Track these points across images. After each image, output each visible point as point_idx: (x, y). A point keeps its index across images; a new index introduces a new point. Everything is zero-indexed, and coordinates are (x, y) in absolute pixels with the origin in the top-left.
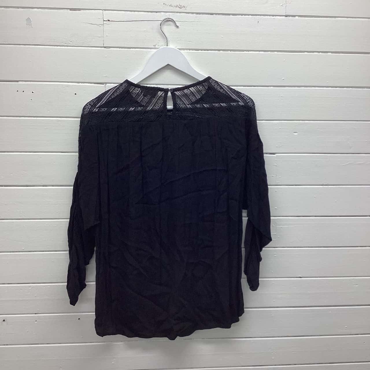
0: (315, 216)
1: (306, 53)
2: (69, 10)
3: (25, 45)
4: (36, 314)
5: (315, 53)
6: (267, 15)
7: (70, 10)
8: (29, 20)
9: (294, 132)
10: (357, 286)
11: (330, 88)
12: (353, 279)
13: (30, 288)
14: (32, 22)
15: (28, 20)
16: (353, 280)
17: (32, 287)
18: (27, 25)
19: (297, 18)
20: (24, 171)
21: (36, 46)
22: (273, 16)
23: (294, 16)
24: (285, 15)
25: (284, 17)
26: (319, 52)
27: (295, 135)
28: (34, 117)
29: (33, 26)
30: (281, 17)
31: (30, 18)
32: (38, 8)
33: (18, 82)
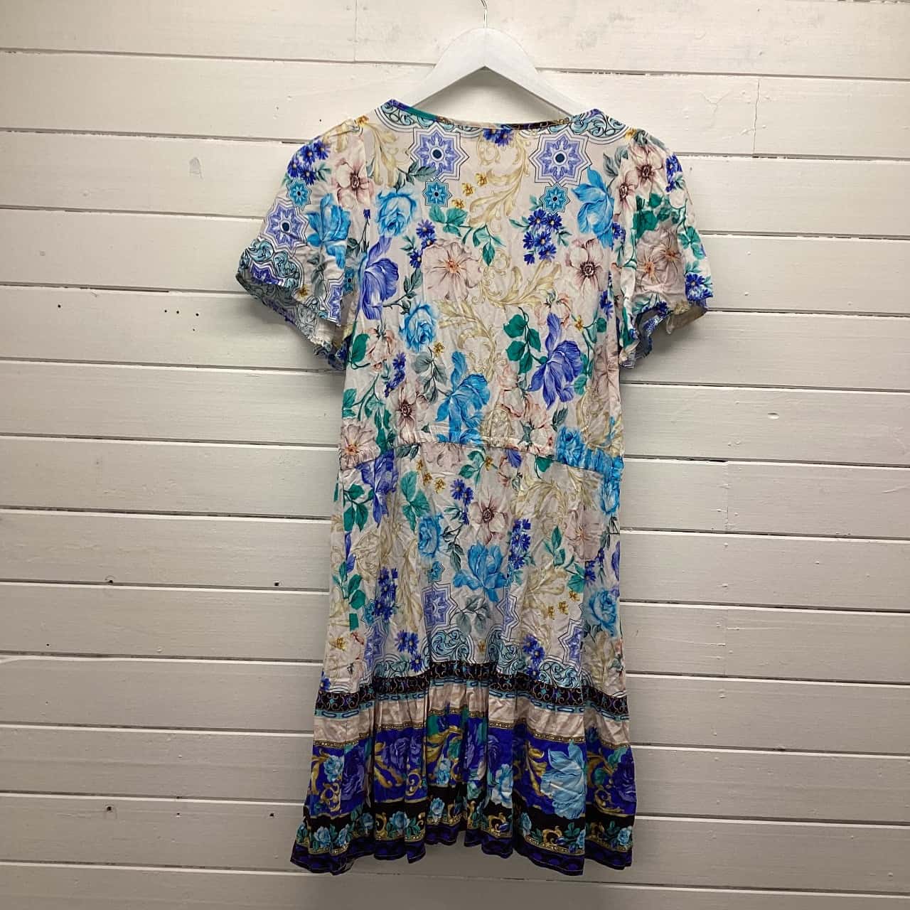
0: (819, 609)
1: (799, 238)
2: (280, 143)
3: (185, 216)
4: (178, 798)
5: (821, 239)
6: (712, 154)
8: (197, 162)
9: (771, 414)
11: (856, 316)
13: (169, 739)
14: (202, 168)
15: (195, 162)
17: (174, 736)
18: (191, 172)
19: (779, 160)
20: (170, 482)
21: (209, 218)
22: (725, 155)
23: (774, 156)
24: (752, 153)
25: (751, 158)
26: (830, 236)
27: (773, 420)
28: (198, 366)
29: (203, 176)
30: (744, 159)
31: (200, 160)
32: (216, 138)
33: (167, 292)
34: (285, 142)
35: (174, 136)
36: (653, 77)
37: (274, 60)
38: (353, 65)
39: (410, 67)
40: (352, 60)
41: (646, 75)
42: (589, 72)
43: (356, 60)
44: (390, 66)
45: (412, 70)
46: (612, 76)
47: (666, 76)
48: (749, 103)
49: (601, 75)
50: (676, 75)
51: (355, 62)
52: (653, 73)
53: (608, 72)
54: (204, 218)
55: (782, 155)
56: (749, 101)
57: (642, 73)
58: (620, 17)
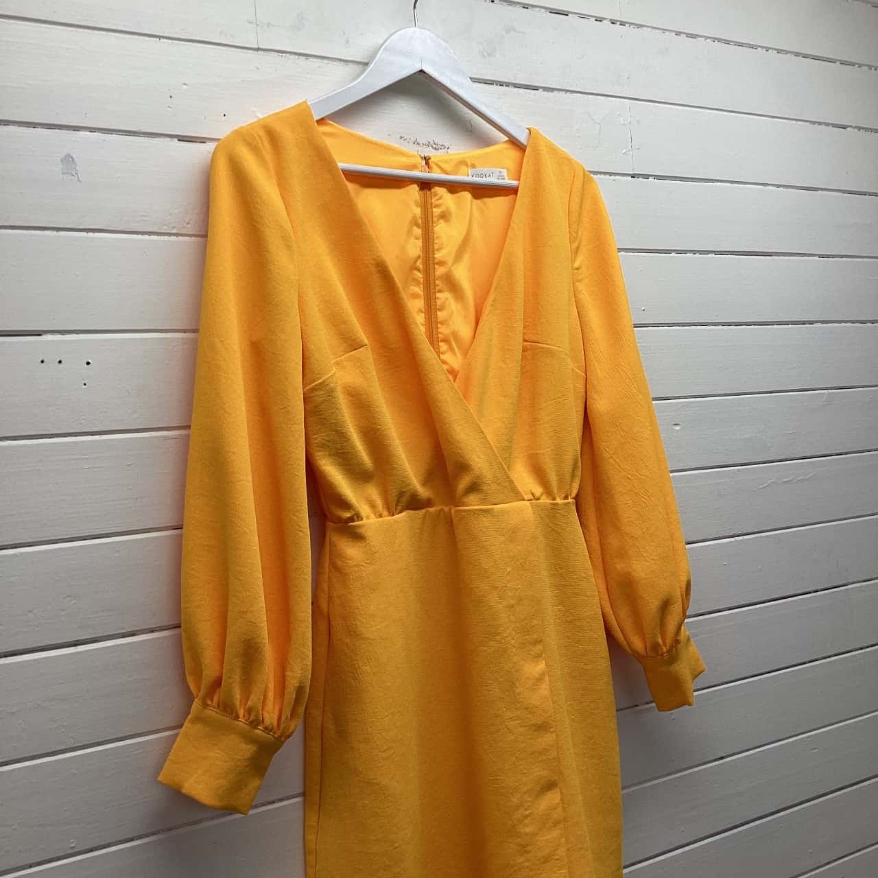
0: (730, 609)
1: (673, 254)
2: (176, 140)
3: (57, 231)
5: (688, 255)
6: (601, 173)
7: (179, 140)
8: (71, 159)
9: (675, 425)
10: (815, 751)
11: (720, 327)
12: (808, 737)
14: (78, 168)
15: (69, 160)
16: (810, 739)
18: (63, 173)
19: (651, 179)
20: (69, 599)
21: (91, 234)
22: (611, 174)
23: (646, 177)
24: (631, 173)
25: (630, 178)
26: (694, 252)
27: (677, 430)
28: (93, 434)
29: (80, 179)
30: (625, 178)
31: (74, 156)
32: (92, 130)
33: (40, 335)
34: (182, 139)
35: (34, 125)
36: (545, 93)
37: (160, 37)
38: (256, 52)
39: (319, 60)
40: (256, 47)
41: (540, 90)
42: (491, 83)
43: (261, 47)
44: (297, 57)
45: (322, 65)
46: (511, 89)
47: (556, 92)
48: (624, 124)
49: (501, 87)
50: (564, 92)
51: (258, 49)
52: (545, 89)
53: (508, 85)
54: (84, 234)
55: (652, 176)
56: (623, 123)
57: (536, 88)
58: (514, 30)
